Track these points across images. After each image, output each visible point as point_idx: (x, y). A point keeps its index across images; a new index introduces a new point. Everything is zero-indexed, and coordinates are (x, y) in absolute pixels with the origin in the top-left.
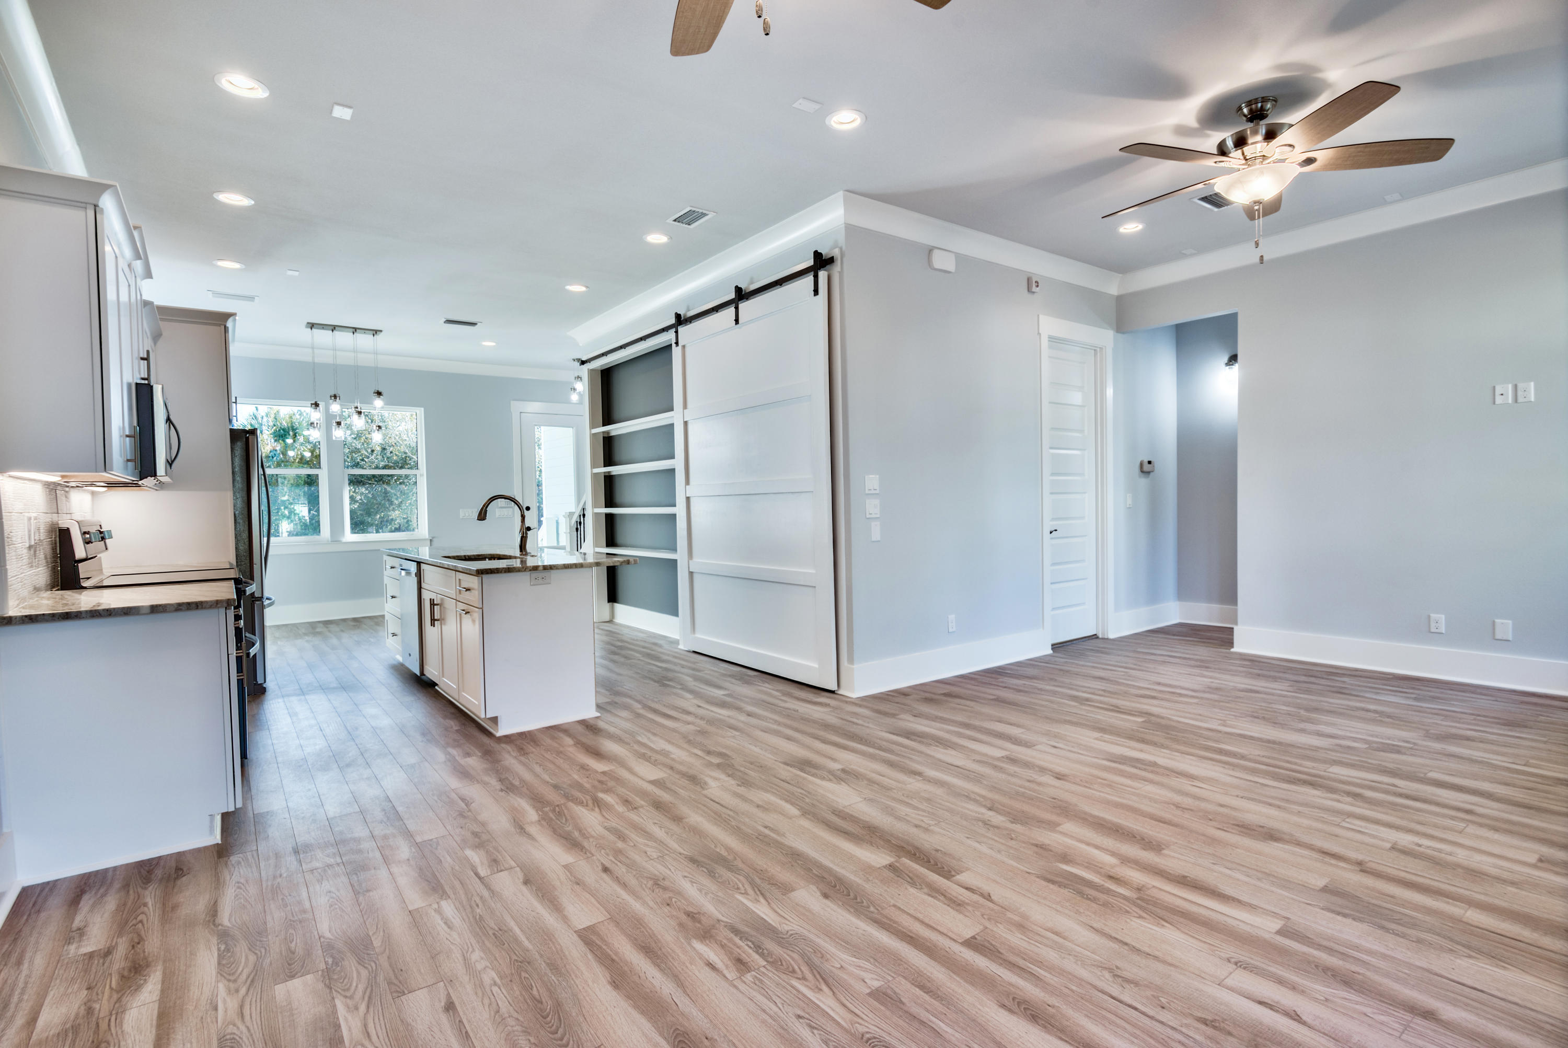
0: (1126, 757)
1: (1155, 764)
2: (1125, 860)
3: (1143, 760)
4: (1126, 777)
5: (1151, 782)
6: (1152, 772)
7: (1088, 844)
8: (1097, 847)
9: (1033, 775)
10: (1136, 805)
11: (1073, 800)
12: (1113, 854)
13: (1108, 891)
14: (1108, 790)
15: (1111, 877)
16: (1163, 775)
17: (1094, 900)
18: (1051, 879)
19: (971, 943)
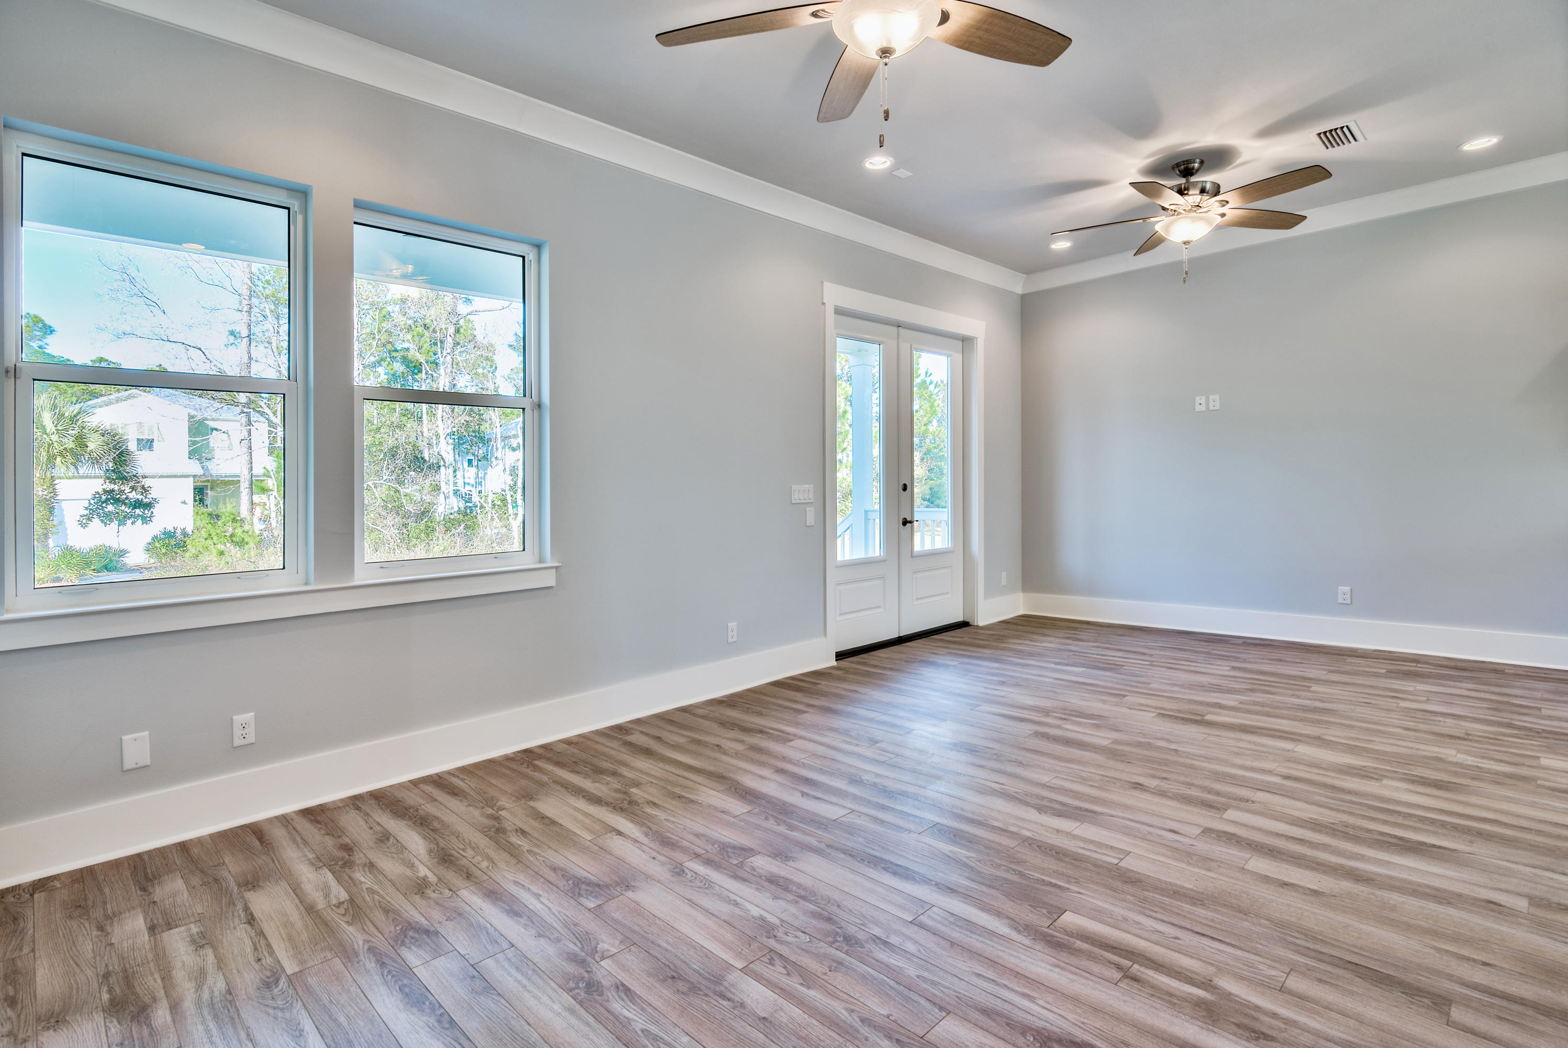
0: (1076, 819)
1: (1041, 809)
2: (1058, 727)
3: (1054, 815)
4: (1071, 791)
5: (1044, 786)
6: (1043, 798)
7: (1085, 733)
8: (1078, 732)
9: (1167, 786)
10: (1056, 762)
11: (1111, 763)
12: (1067, 729)
13: (1065, 714)
14: (1084, 774)
15: (1065, 719)
16: (1031, 795)
17: (1072, 711)
18: (1100, 717)
19: (1125, 696)
